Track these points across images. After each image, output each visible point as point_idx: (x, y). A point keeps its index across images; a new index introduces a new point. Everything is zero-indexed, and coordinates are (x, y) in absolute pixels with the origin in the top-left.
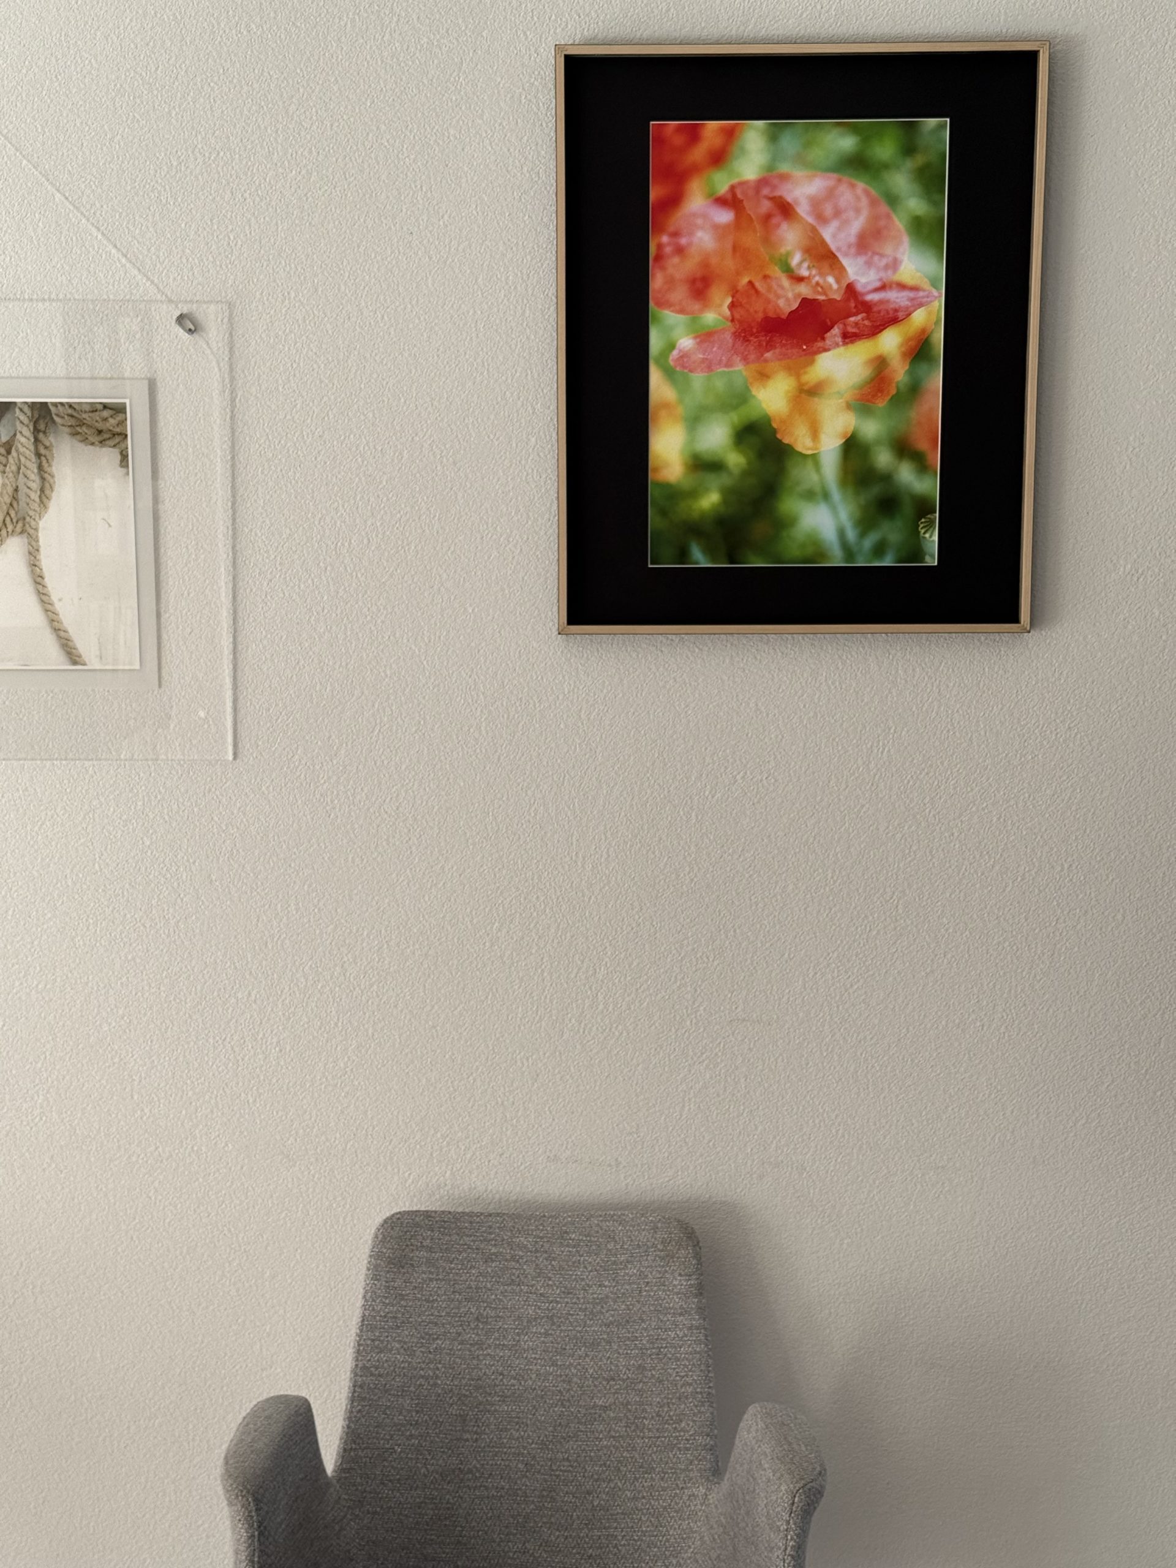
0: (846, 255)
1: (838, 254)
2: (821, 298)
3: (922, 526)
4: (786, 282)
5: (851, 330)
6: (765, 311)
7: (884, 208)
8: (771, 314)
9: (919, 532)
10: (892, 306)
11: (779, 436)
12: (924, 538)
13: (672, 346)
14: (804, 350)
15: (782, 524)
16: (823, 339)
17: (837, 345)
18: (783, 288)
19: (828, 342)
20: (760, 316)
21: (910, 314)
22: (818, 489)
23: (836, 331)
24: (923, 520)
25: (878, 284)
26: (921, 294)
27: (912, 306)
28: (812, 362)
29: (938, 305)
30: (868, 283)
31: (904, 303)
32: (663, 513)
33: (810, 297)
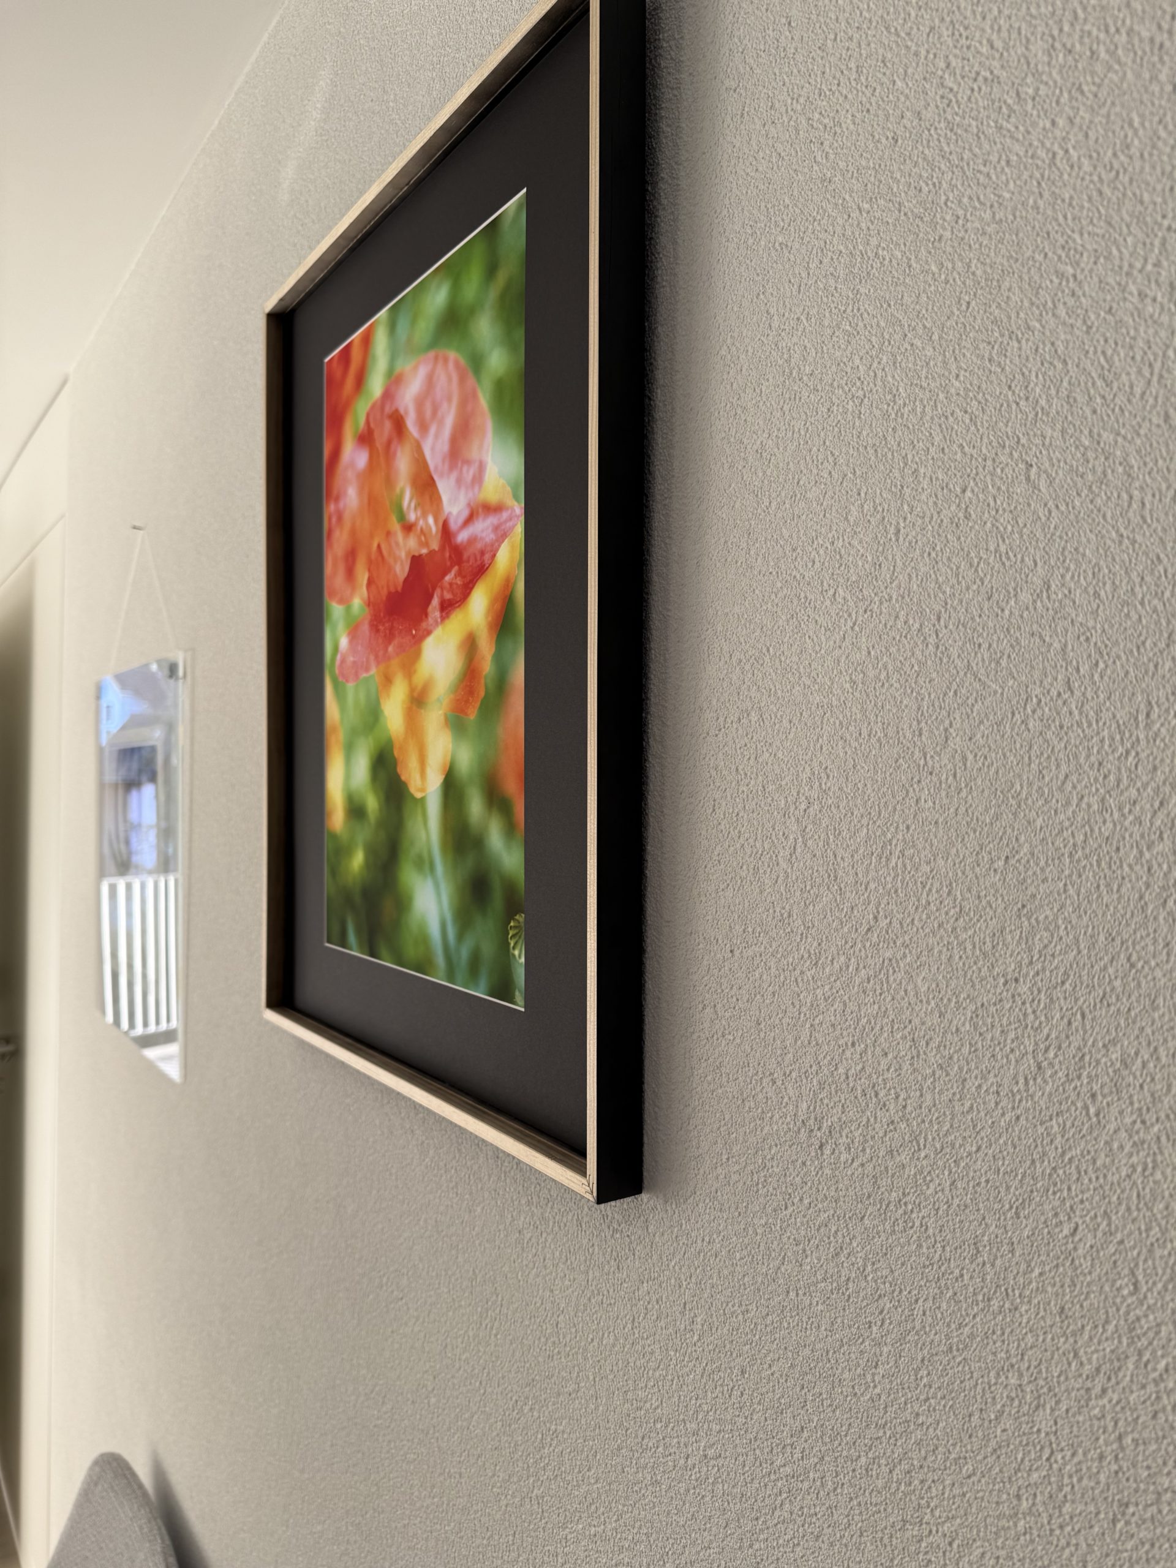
0: (441, 476)
1: (436, 478)
2: (424, 551)
3: (511, 933)
4: (400, 536)
5: (448, 596)
6: (388, 586)
7: (471, 380)
8: (392, 590)
9: (509, 944)
10: (479, 545)
11: (398, 770)
12: (514, 955)
13: (336, 648)
14: (414, 636)
15: (402, 904)
16: (426, 615)
17: (437, 624)
18: (397, 544)
19: (430, 620)
20: (384, 592)
21: (494, 556)
22: (425, 854)
23: (435, 602)
24: (512, 924)
25: (466, 513)
26: (505, 515)
27: (497, 540)
28: (418, 654)
29: (519, 529)
30: (459, 513)
31: (489, 536)
32: (334, 873)
33: (417, 554)
